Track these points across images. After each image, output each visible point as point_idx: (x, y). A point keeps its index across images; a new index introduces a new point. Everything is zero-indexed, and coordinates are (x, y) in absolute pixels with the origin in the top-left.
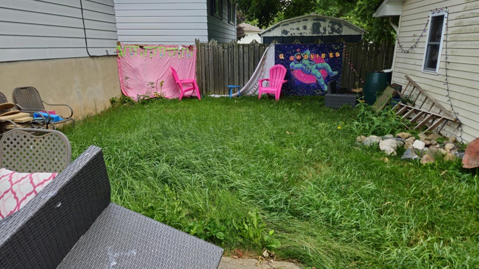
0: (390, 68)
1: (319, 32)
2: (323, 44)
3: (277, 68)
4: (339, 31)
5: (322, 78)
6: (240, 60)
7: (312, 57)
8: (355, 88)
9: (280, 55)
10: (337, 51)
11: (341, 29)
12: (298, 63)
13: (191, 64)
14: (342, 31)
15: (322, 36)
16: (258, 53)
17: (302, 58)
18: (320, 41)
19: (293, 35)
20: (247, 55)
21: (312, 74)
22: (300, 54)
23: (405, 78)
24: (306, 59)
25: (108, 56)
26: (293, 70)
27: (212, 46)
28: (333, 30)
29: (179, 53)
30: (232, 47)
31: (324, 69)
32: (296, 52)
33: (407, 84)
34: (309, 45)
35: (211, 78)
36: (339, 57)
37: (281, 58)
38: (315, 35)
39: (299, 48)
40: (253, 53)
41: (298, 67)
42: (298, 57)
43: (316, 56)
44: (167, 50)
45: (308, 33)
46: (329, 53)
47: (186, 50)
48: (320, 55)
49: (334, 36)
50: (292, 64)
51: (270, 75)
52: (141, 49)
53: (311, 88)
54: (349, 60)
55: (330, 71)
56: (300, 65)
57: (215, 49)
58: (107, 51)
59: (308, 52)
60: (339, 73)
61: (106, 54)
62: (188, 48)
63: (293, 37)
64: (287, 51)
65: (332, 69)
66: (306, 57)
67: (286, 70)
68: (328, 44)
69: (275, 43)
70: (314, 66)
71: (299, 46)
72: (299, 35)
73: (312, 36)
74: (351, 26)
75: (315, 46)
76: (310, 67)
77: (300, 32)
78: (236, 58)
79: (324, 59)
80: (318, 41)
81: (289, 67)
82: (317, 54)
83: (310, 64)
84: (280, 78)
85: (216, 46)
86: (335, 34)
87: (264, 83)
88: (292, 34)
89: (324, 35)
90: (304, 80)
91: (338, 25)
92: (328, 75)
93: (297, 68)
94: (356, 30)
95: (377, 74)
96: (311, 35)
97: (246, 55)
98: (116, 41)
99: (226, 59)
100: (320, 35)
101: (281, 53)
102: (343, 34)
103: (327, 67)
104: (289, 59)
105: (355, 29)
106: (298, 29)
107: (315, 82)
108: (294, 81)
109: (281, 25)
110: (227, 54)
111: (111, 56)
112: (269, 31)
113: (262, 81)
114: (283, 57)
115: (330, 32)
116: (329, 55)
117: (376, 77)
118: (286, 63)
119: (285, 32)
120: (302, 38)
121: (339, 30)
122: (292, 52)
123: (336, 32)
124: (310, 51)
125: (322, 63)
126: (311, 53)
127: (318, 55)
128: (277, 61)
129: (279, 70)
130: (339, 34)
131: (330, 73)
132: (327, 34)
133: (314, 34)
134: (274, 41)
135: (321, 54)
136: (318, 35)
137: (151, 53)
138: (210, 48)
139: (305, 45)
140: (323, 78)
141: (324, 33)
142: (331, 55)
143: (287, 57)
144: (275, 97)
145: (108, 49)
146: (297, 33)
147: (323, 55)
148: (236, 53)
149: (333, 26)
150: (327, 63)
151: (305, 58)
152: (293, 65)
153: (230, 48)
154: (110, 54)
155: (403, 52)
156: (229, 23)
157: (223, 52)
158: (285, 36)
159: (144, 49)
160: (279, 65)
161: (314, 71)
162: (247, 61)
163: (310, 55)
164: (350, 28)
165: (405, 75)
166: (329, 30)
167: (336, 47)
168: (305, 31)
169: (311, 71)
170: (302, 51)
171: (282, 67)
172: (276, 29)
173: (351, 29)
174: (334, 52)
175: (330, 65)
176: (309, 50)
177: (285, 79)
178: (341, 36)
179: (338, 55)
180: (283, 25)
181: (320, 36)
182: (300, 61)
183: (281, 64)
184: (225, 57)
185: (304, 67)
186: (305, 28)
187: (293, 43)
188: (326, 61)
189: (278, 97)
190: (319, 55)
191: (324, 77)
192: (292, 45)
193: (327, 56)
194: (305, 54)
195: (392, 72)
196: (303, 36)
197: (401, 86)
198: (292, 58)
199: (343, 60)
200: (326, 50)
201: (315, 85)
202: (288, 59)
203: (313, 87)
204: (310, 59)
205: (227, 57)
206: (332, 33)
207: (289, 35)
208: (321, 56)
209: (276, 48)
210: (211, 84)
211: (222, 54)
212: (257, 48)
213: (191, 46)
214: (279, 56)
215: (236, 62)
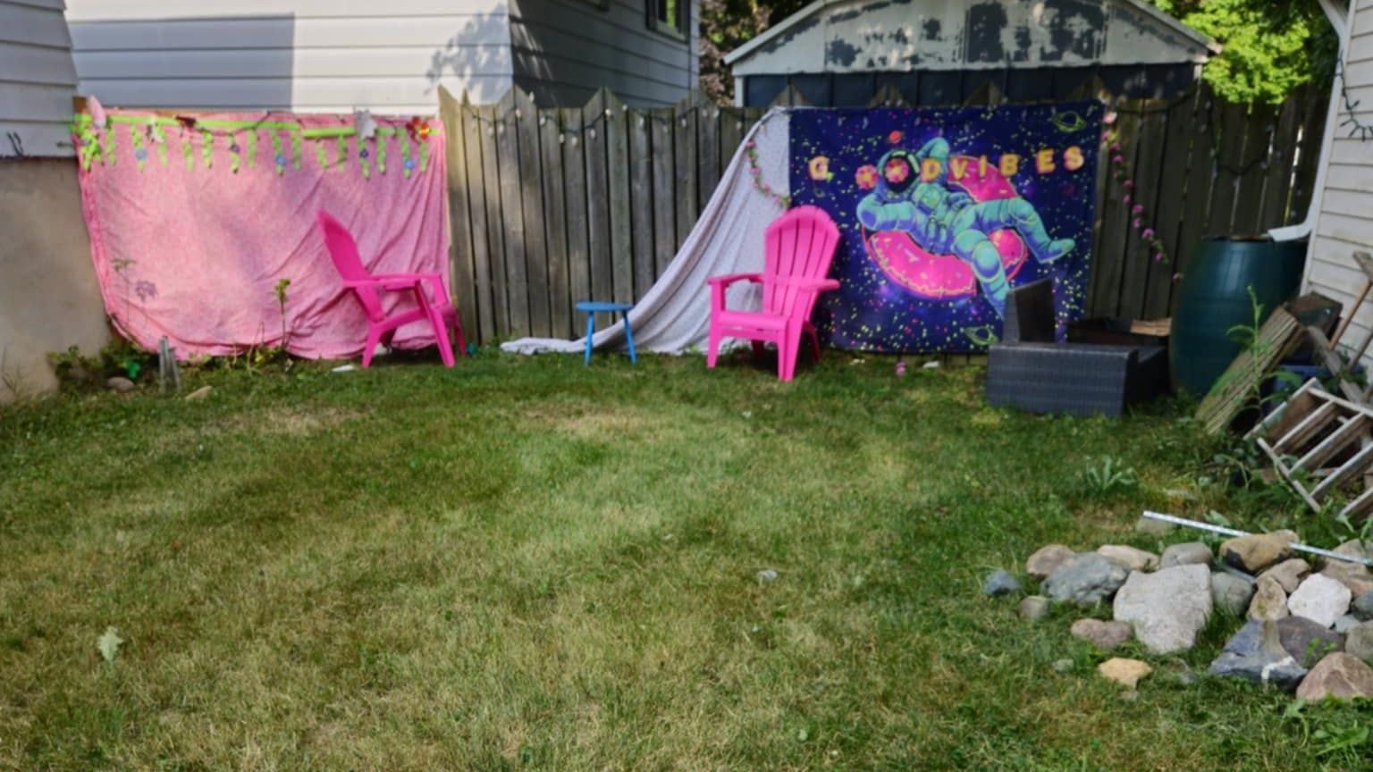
0: (1299, 218)
1: (996, 52)
2: (1007, 107)
3: (798, 224)
4: (1089, 46)
5: (1001, 272)
6: (637, 186)
7: (959, 170)
8: (1147, 315)
9: (813, 163)
10: (1071, 140)
11: (1097, 35)
12: (894, 201)
13: (422, 205)
14: (1101, 47)
15: (1011, 71)
16: (714, 149)
17: (912, 176)
18: (994, 93)
19: (879, 67)
20: (667, 158)
21: (958, 254)
22: (905, 158)
23: (1355, 265)
24: (930, 182)
25: (21, 159)
26: (869, 234)
27: (510, 120)
28: (1061, 37)
29: (364, 154)
30: (601, 123)
31: (1011, 226)
32: (884, 147)
33: (1359, 295)
34: (945, 112)
35: (512, 271)
36: (1079, 171)
37: (815, 175)
38: (978, 66)
39: (899, 128)
40: (691, 152)
41: (891, 217)
42: (896, 173)
43: (976, 165)
44: (308, 138)
45: (946, 55)
46: (1037, 150)
47: (395, 137)
48: (995, 160)
49: (1067, 70)
50: (865, 204)
51: (768, 259)
52: (186, 131)
53: (953, 317)
54: (1128, 182)
55: (1040, 236)
56: (900, 210)
57: (527, 132)
58: (15, 138)
59: (940, 146)
60: (1081, 247)
61: (12, 153)
62: (403, 132)
63: (877, 74)
64: (846, 142)
65: (1048, 223)
66: (932, 169)
67: (835, 234)
68: (1030, 109)
69: (791, 103)
70: (968, 216)
71: (896, 119)
72: (907, 67)
73: (966, 73)
74: (1148, 22)
75: (972, 115)
76: (948, 217)
77: (910, 50)
78: (618, 175)
79: (1014, 179)
80: (985, 93)
81: (852, 218)
82: (978, 155)
83: (949, 203)
84: (811, 271)
85: (529, 122)
86: (1071, 59)
87: (735, 293)
88: (871, 63)
89: (1019, 65)
90: (920, 282)
91: (1085, 15)
92: (1031, 256)
93: (889, 225)
94: (1169, 41)
95: (1239, 248)
96: (959, 65)
97: (662, 163)
98: (68, 94)
99: (575, 179)
100: (1002, 64)
101: (817, 154)
102: (1108, 58)
103: (1023, 217)
104: (853, 181)
105: (1166, 33)
106: (900, 38)
107: (968, 288)
108: (875, 286)
109: (825, 18)
110: (579, 156)
111: (37, 160)
112: (770, 46)
113: (725, 283)
114: (825, 168)
115: (1049, 49)
116: (1033, 163)
117: (1234, 265)
118: (840, 199)
119: (842, 51)
120: (917, 81)
121: (1091, 41)
122: (868, 147)
123: (1078, 50)
124: (951, 143)
125: (1003, 197)
126: (954, 150)
127: (983, 161)
128: (802, 188)
129: (805, 233)
130: (1087, 62)
131: (1037, 246)
132: (1034, 61)
133: (972, 59)
134: (785, 94)
135: (1000, 153)
136: (991, 66)
137: (235, 148)
138: (501, 129)
139: (925, 115)
140: (1008, 272)
141: (1020, 56)
142: (1045, 161)
143: (845, 168)
144: (775, 353)
145: (19, 130)
146: (895, 59)
147: (1010, 163)
148: (619, 151)
149: (1062, 22)
150: (1025, 198)
151: (926, 175)
152: (872, 209)
153: (592, 126)
154: (30, 150)
155: (1358, 134)
156: (650, 26)
157: (563, 146)
158: (839, 69)
159: (202, 131)
160: (808, 211)
161: (967, 239)
162: (668, 192)
163: (948, 159)
164: (1142, 30)
165: (1352, 249)
166: (1042, 38)
167: (1070, 120)
168: (931, 46)
169: (950, 238)
170: (915, 139)
171: (821, 216)
172: (798, 38)
173: (1147, 35)
174: (1059, 144)
175: (1037, 207)
176: (945, 136)
177: (831, 274)
178: (1098, 69)
179: (1074, 158)
180: (834, 20)
181: (998, 71)
182: (901, 188)
183: (819, 204)
184: (570, 169)
185: (920, 218)
186: (932, 29)
187: (873, 104)
188: (1020, 192)
189: (788, 357)
190: (990, 161)
191: (1012, 268)
192: (866, 113)
193: (1028, 168)
194: (927, 156)
195: (1307, 237)
196: (925, 72)
197: (1338, 307)
198: (865, 176)
199: (1100, 184)
200: (1023, 136)
201: (967, 306)
202: (849, 179)
203: (962, 314)
204: (946, 182)
205: (580, 171)
206: (1058, 56)
207: (859, 65)
208: (997, 165)
209: (793, 124)
210: (513, 295)
211: (554, 157)
212: (711, 129)
213: (416, 119)
214: (807, 166)
215: (618, 193)
